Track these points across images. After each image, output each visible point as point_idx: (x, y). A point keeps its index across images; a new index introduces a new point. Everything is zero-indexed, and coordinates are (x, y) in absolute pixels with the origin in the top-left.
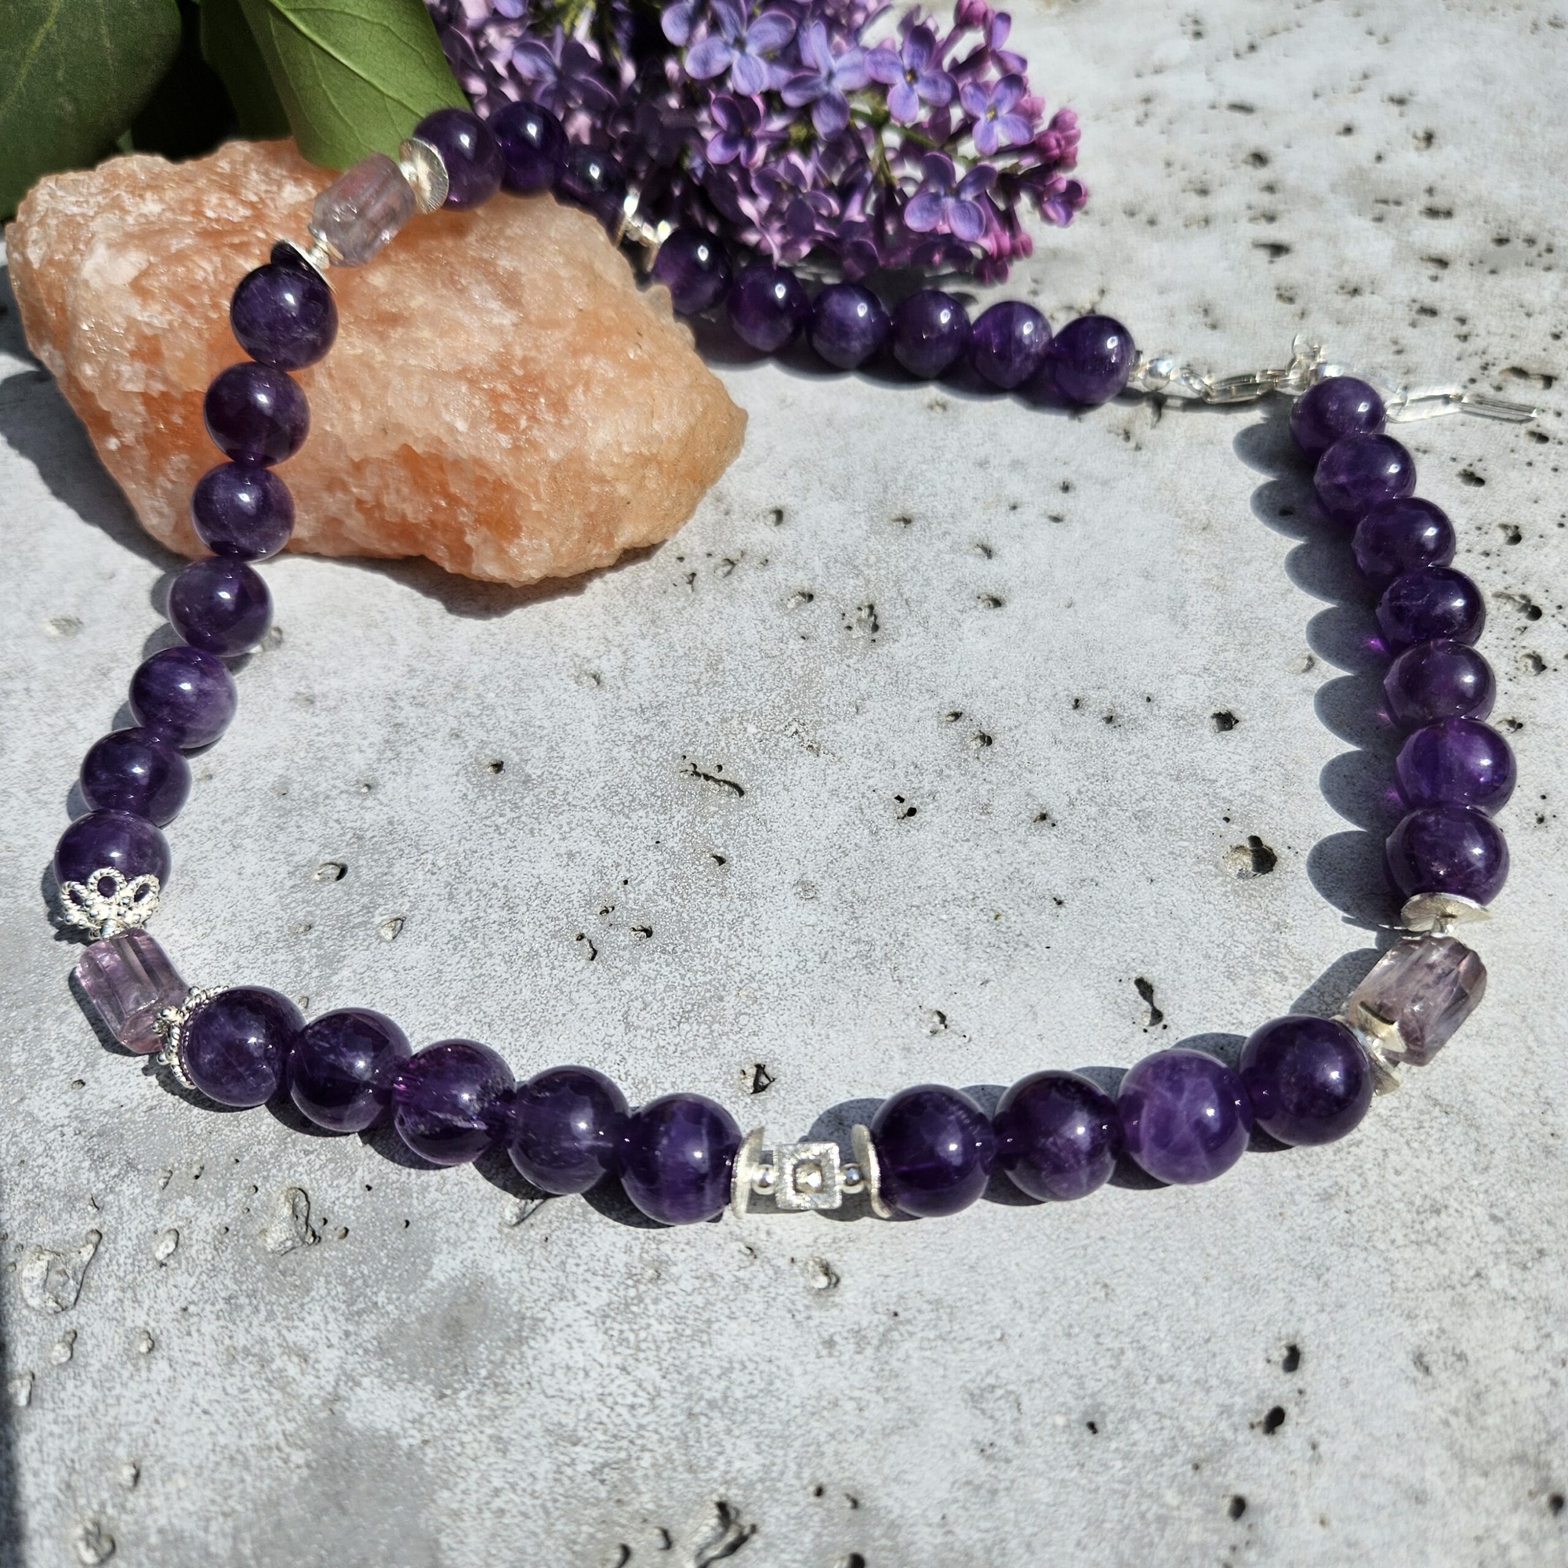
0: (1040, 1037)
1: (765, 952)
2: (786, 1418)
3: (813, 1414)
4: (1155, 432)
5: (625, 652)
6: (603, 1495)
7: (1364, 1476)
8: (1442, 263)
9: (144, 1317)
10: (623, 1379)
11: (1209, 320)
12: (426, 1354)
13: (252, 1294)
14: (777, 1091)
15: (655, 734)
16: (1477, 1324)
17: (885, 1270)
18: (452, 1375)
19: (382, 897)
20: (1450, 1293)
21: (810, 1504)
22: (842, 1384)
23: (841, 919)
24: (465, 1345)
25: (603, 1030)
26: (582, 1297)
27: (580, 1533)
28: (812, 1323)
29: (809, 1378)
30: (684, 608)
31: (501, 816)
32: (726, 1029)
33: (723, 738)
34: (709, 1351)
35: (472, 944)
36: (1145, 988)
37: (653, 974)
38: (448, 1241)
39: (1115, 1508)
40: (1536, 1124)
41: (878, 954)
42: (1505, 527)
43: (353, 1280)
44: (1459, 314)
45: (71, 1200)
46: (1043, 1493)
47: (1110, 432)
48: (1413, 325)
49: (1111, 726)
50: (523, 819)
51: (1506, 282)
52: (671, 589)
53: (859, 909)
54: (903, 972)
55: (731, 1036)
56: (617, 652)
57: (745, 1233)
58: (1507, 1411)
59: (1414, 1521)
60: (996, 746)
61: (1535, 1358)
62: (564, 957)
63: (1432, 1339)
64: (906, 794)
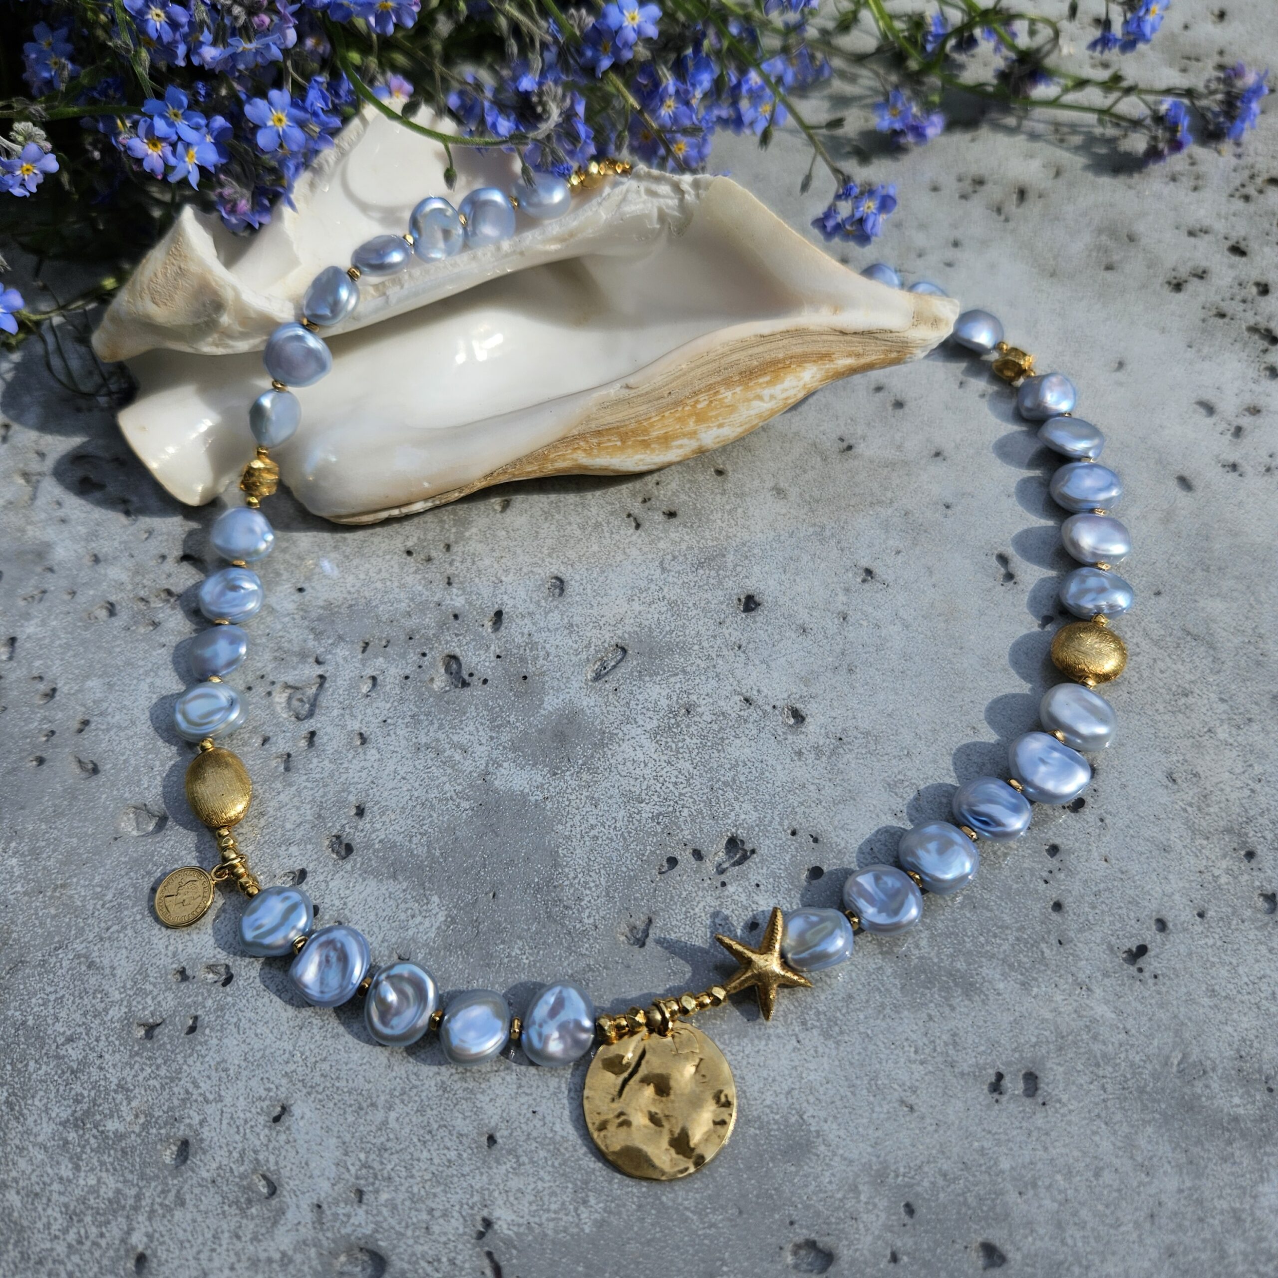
0: (934, 586)
1: (752, 529)
2: (773, 793)
3: (789, 791)
4: (1020, 210)
6: (660, 831)
7: (1132, 836)
9: (359, 725)
10: (668, 768)
11: (1058, 136)
12: (543, 750)
14: (762, 611)
16: (1208, 758)
17: (834, 715)
18: (561, 762)
20: (1191, 740)
21: (787, 840)
22: (808, 776)
23: (803, 511)
24: (568, 747)
25: (647, 572)
26: (641, 723)
27: (645, 850)
28: (788, 742)
29: (786, 772)
32: (728, 574)
34: (723, 755)
35: (557, 517)
36: (1003, 560)
37: (678, 540)
38: (553, 688)
40: (1252, 648)
41: (828, 533)
42: (1258, 284)
43: (493, 708)
45: (303, 656)
47: (987, 208)
53: (814, 506)
54: (844, 544)
55: (731, 578)
57: (744, 691)
58: (1222, 805)
59: (1162, 861)
60: (906, 409)
61: (1242, 778)
62: (619, 527)
63: (1179, 765)
64: (845, 437)
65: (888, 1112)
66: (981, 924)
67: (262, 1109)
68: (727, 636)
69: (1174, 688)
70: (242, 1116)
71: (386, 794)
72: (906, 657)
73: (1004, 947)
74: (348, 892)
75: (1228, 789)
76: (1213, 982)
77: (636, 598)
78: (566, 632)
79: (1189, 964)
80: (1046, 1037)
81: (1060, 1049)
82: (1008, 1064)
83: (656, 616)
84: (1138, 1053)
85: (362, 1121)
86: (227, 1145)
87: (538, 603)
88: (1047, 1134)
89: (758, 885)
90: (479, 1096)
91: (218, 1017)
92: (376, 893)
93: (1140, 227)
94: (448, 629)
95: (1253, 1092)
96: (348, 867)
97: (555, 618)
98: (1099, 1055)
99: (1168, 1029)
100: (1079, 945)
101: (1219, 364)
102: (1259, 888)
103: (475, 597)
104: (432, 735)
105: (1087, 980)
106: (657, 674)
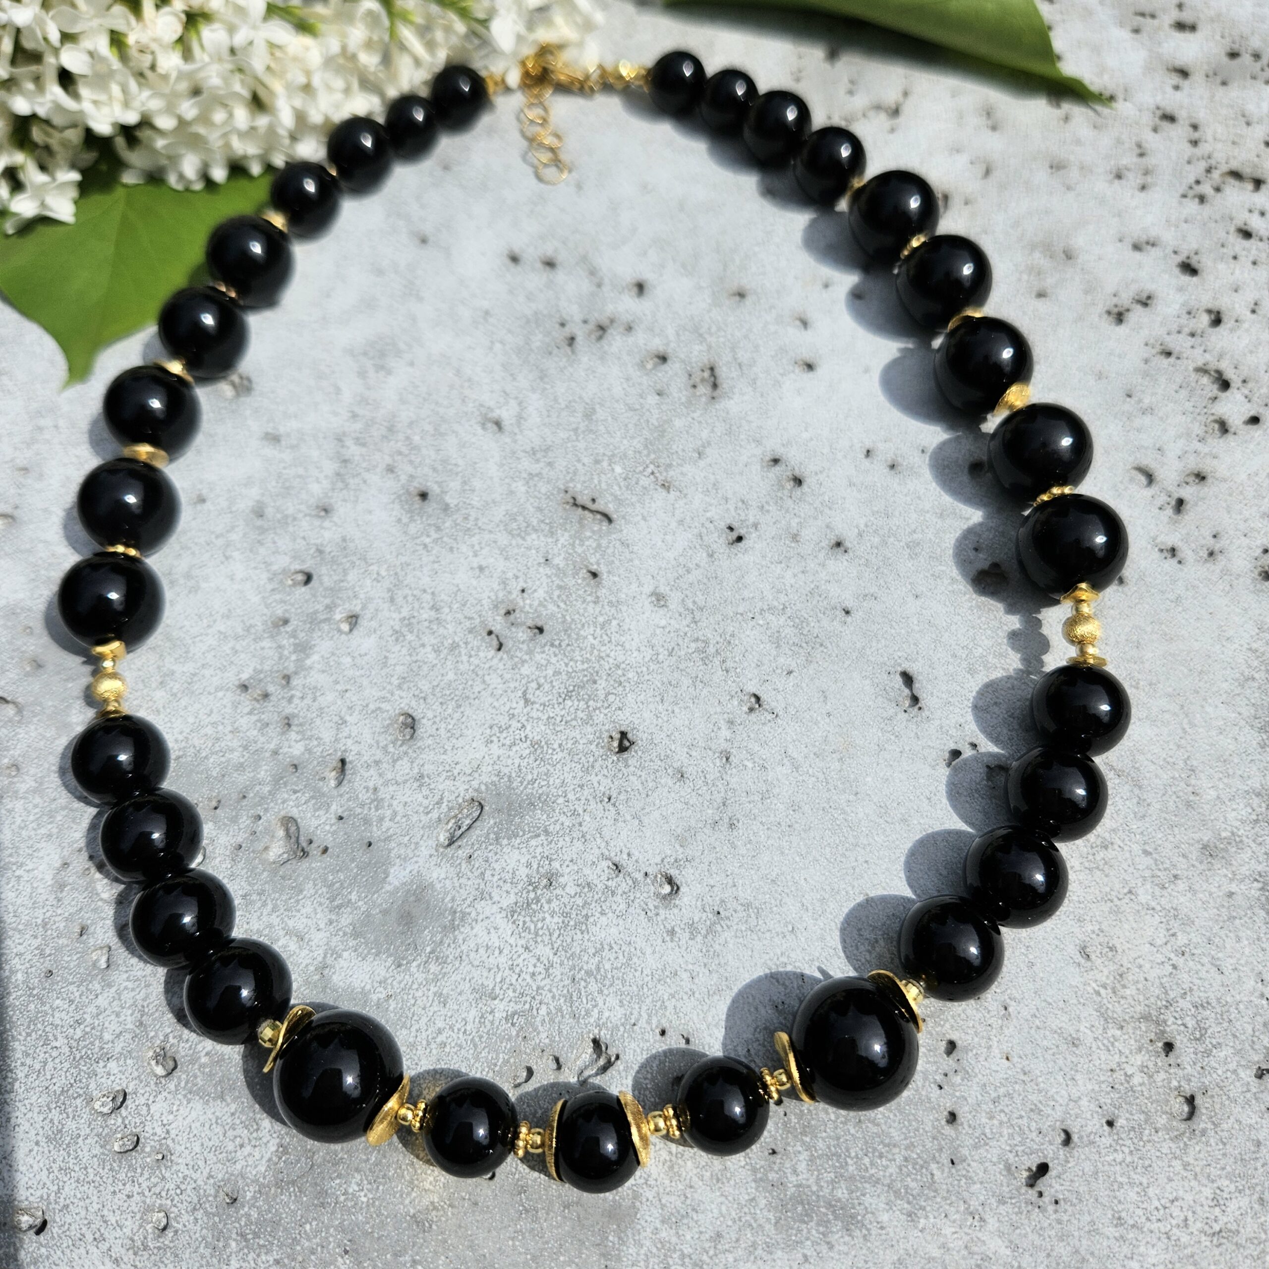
0: (829, 715)
1: (627, 646)
2: (641, 983)
3: (659, 980)
5: (520, 404)
6: (514, 1033)
7: (1038, 1028)
8: (1184, 73)
10: (526, 955)
11: (990, 123)
12: (387, 936)
13: (261, 893)
14: (636, 752)
15: (544, 472)
16: (1126, 926)
17: (712, 883)
18: (407, 950)
19: (341, 598)
20: (1109, 904)
21: (656, 1042)
22: (681, 961)
23: (685, 623)
25: (508, 704)
26: (496, 898)
27: (497, 1058)
28: (659, 919)
29: (657, 955)
30: (565, 367)
31: (428, 536)
32: (599, 705)
33: (596, 477)
34: (587, 937)
35: (410, 637)
36: (908, 679)
37: (544, 662)
38: (400, 857)
40: (1183, 785)
41: (711, 650)
42: (1209, 311)
43: (333, 884)
44: (1194, 121)
48: (1155, 130)
49: (893, 472)
50: (445, 539)
51: (1234, 93)
52: (555, 351)
53: (698, 615)
54: (730, 664)
55: (603, 710)
56: (513, 403)
57: (613, 854)
58: (1140, 986)
59: (1069, 1058)
60: (805, 486)
61: (1164, 950)
62: (478, 648)
63: (1094, 936)
64: (735, 525)
66: (866, 1143)
68: (596, 785)
72: (795, 807)
73: (890, 1170)
74: (171, 1117)
75: (1148, 966)
76: (1120, 1207)
77: (494, 739)
78: (416, 785)
79: (1094, 1186)
83: (517, 761)
87: (385, 748)
92: (201, 1118)
93: (1079, 241)
94: (285, 784)
96: (172, 1086)
97: (404, 766)
100: (973, 1164)
101: (1161, 419)
102: (1176, 1089)
103: (315, 743)
104: (265, 918)
105: (980, 1208)
106: (516, 836)
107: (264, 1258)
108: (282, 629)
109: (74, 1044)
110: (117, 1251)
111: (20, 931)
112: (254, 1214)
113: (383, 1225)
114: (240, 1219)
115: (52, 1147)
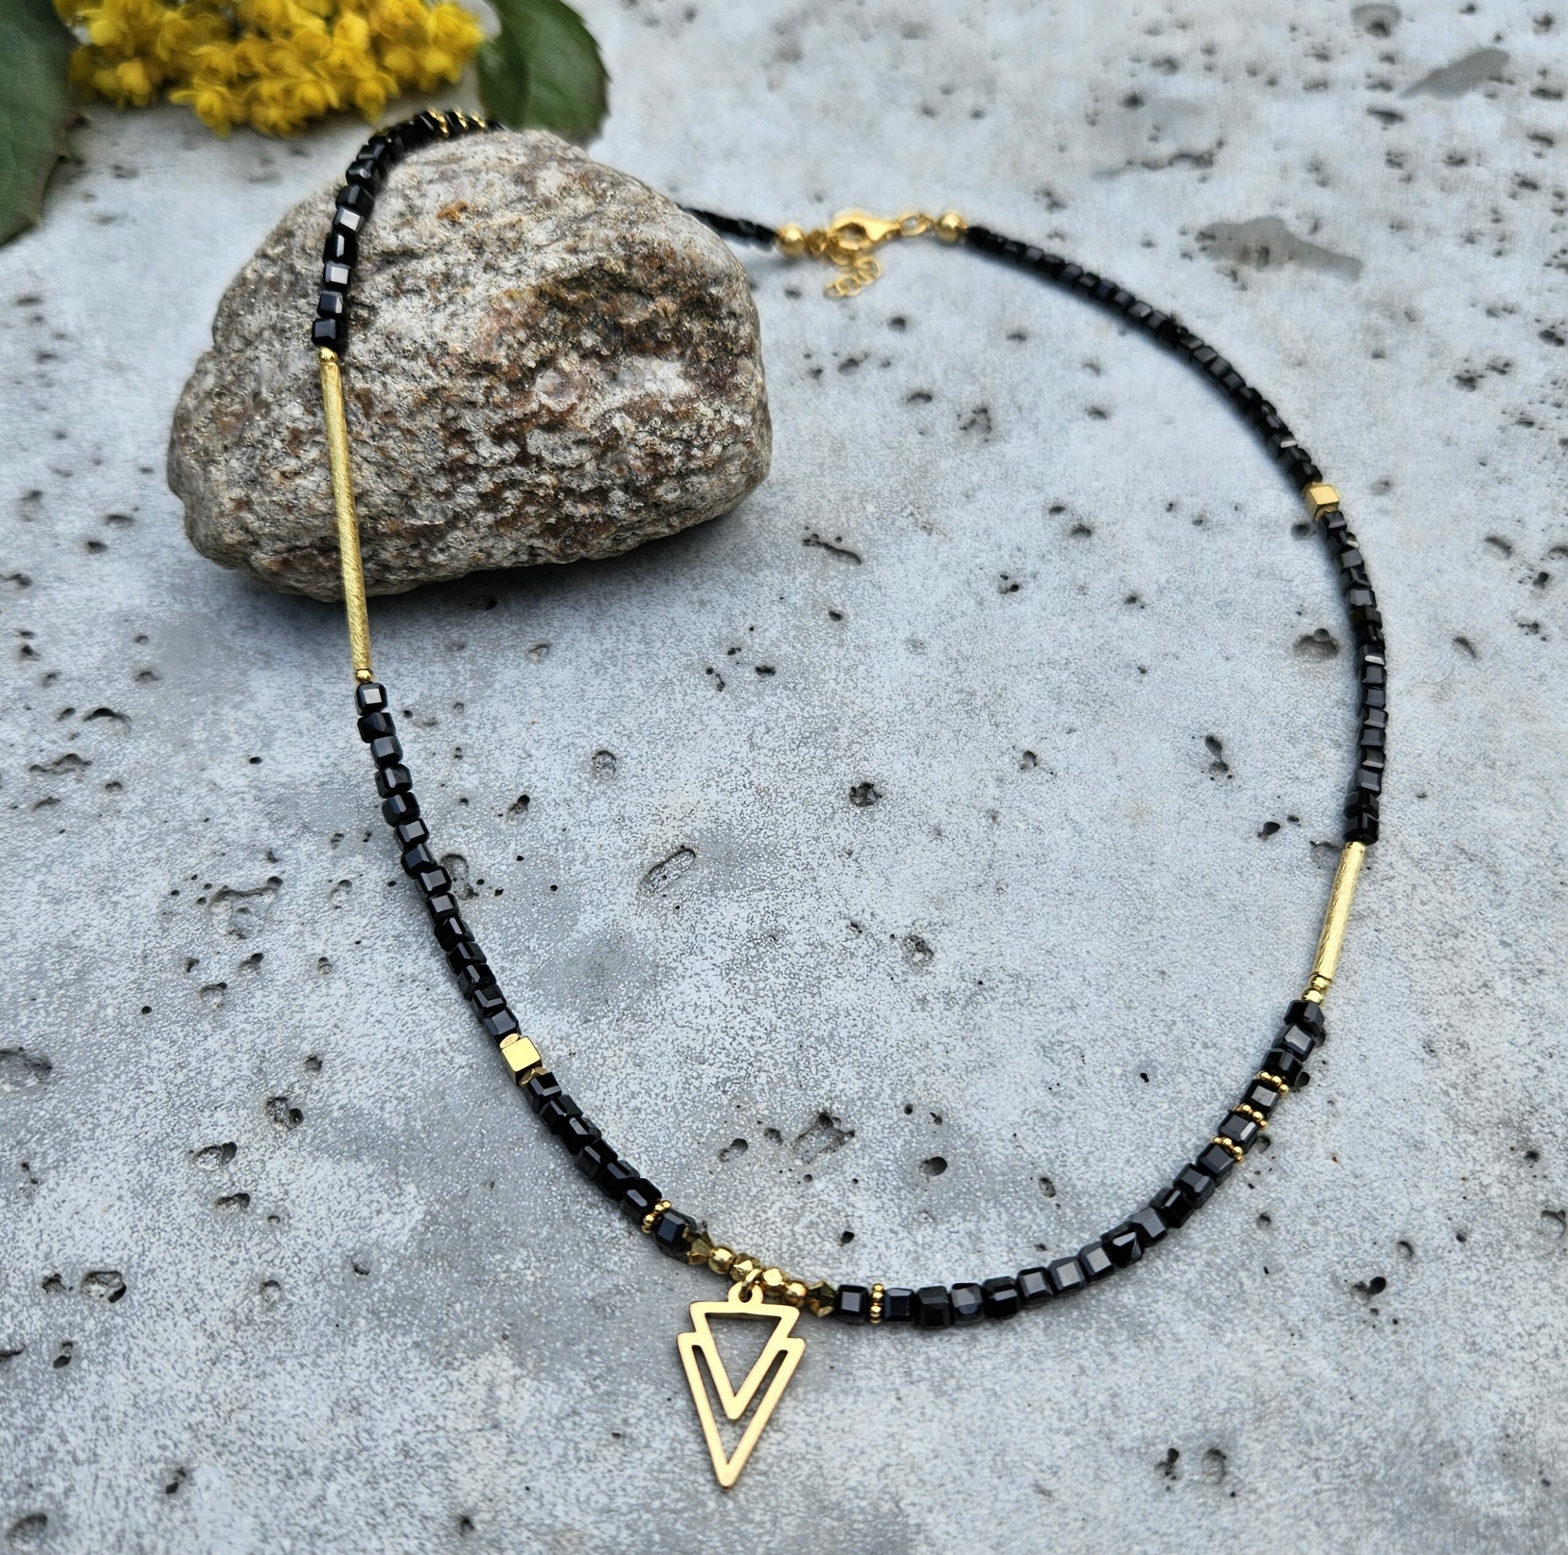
0: (1119, 778)
1: (876, 693)
2: (883, 1054)
3: (906, 1053)
6: (726, 1102)
7: (1372, 1127)
8: (1547, 141)
9: (322, 947)
10: (743, 1017)
11: (1319, 177)
12: (572, 988)
13: (417, 934)
14: (884, 805)
15: (781, 506)
16: (1480, 1022)
17: (973, 949)
18: (595, 1005)
19: (529, 625)
20: (1459, 997)
21: (900, 1119)
22: (933, 1032)
23: (946, 672)
24: (607, 983)
25: (730, 747)
26: (709, 953)
27: (704, 1128)
28: (908, 985)
29: (904, 1026)
30: (810, 400)
31: (639, 566)
32: (840, 754)
33: (844, 515)
34: (818, 1001)
35: (612, 670)
36: (1213, 743)
37: (775, 705)
38: (591, 903)
39: (1160, 1137)
40: (1549, 874)
41: (978, 702)
43: (507, 929)
44: (1560, 190)
46: (1101, 1124)
47: (1218, 272)
48: (1513, 196)
49: (1200, 528)
50: (657, 570)
52: (795, 383)
53: (962, 665)
54: (1000, 718)
55: (844, 759)
57: (853, 914)
58: (1498, 1088)
59: (1412, 1163)
60: (1095, 538)
61: (1527, 1050)
62: (696, 686)
63: (1441, 1031)
64: (1010, 573)
65: (1017, 1501)
67: (152, 1475)
68: (834, 838)
69: (1439, 926)
70: (124, 1483)
71: (351, 1044)
72: (1076, 874)
73: (1188, 1276)
74: (291, 1176)
75: (1507, 1067)
76: (1474, 1331)
77: (712, 783)
78: (614, 827)
79: (1442, 1306)
80: (1240, 1402)
81: (1260, 1418)
82: (1187, 1438)
83: (739, 809)
84: (1366, 1427)
85: (289, 1494)
86: (101, 1524)
87: (579, 788)
88: (1234, 1537)
89: (856, 1181)
90: (453, 1464)
91: (101, 1344)
92: (330, 1179)
93: (1424, 303)
94: (453, 819)
95: (1521, 1485)
96: (295, 1142)
97: (600, 807)
98: (1312, 1431)
99: (1409, 1395)
100: (1291, 1274)
101: (1522, 490)
102: (1543, 1203)
103: (493, 777)
104: (421, 962)
105: (1301, 1324)
106: (735, 888)
107: (400, 1339)
108: (457, 654)
109: (174, 1089)
110: (213, 1325)
111: (113, 962)
112: (391, 1290)
113: (553, 1308)
114: (373, 1294)
115: (138, 1203)
